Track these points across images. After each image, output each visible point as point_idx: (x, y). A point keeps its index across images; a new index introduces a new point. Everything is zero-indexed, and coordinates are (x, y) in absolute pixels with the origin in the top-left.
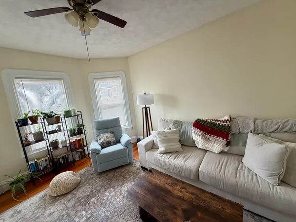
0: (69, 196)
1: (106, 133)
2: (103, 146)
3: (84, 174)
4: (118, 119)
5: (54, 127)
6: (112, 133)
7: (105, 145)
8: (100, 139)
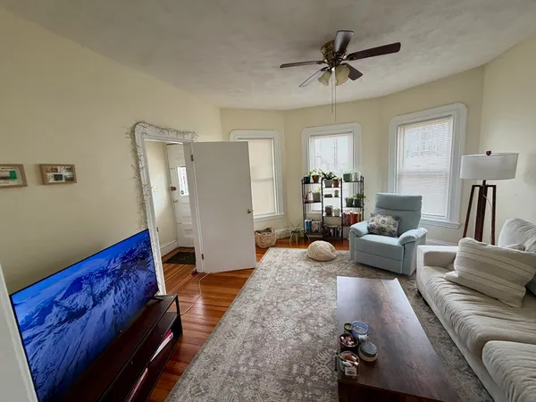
0: (318, 264)
1: (387, 215)
2: (371, 231)
3: (343, 255)
4: (420, 198)
5: (331, 191)
6: (397, 218)
7: (375, 231)
8: (373, 221)
